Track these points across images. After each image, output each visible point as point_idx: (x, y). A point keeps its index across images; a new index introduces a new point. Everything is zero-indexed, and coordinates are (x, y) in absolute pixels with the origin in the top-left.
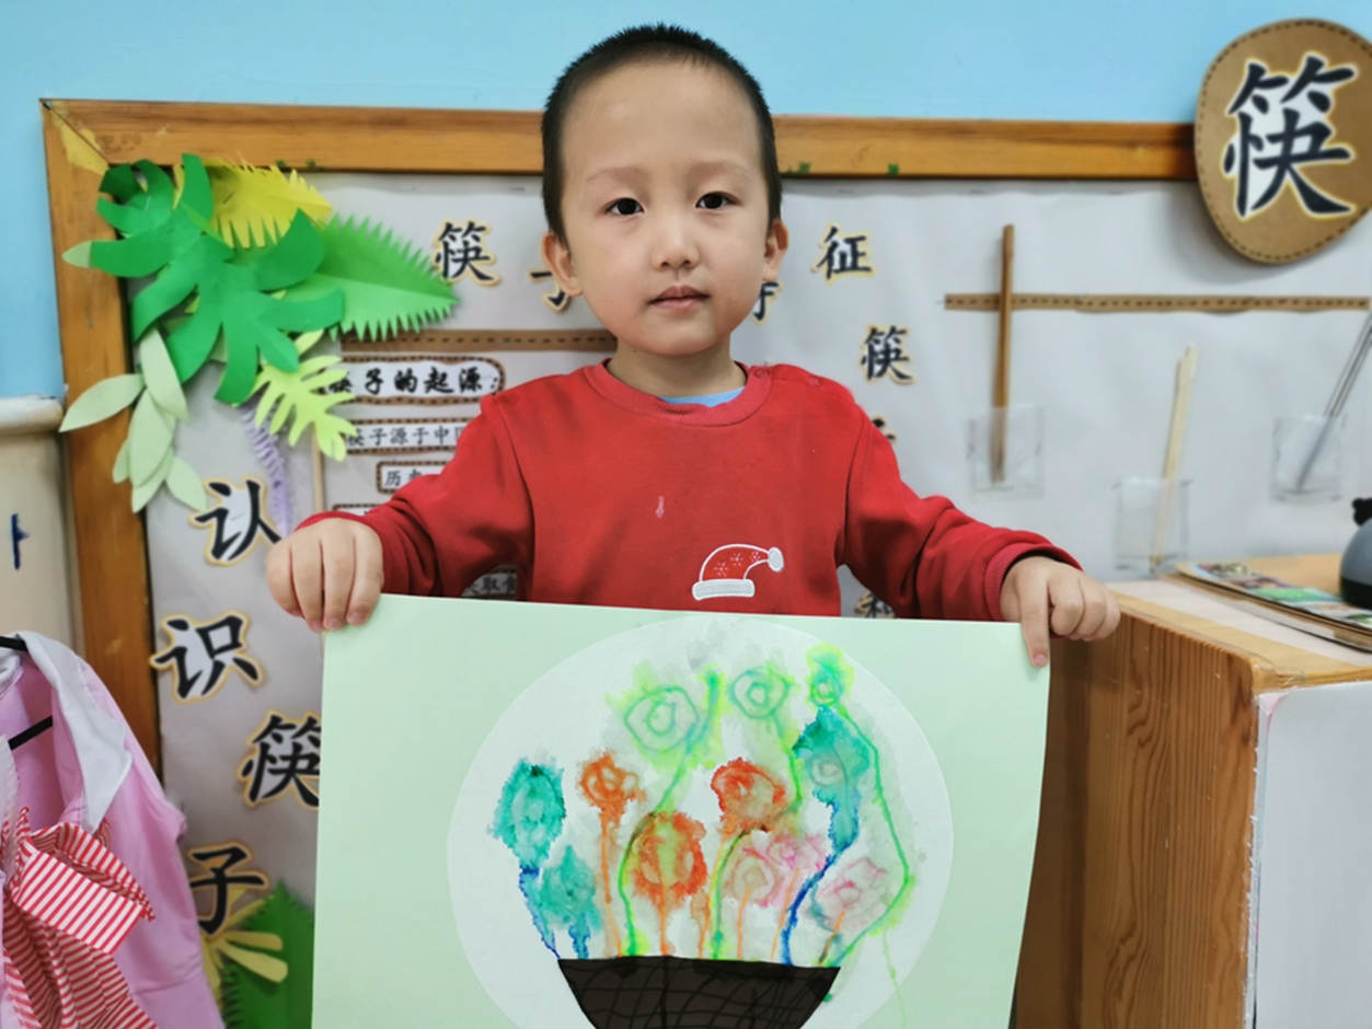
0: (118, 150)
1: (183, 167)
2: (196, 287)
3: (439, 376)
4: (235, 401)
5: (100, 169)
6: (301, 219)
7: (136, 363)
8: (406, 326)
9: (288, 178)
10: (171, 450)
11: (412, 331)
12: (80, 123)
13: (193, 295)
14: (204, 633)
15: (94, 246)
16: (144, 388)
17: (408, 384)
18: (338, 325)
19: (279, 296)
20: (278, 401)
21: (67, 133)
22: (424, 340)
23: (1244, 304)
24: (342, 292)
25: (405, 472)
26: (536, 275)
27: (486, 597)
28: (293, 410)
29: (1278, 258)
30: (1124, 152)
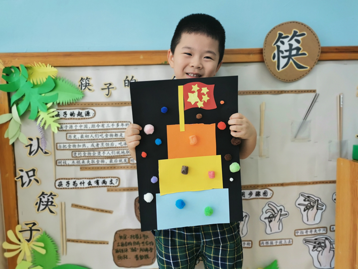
0: (7, 64)
1: (21, 67)
3: (80, 113)
4: (33, 119)
5: (2, 68)
7: (11, 111)
11: (73, 103)
13: (24, 96)
14: (27, 172)
16: (12, 117)
17: (73, 115)
19: (43, 95)
20: (43, 119)
22: (76, 104)
23: (281, 92)
24: (58, 94)
25: (73, 135)
26: (102, 89)
27: (92, 165)
28: (45, 121)
29: (290, 81)
30: (247, 56)
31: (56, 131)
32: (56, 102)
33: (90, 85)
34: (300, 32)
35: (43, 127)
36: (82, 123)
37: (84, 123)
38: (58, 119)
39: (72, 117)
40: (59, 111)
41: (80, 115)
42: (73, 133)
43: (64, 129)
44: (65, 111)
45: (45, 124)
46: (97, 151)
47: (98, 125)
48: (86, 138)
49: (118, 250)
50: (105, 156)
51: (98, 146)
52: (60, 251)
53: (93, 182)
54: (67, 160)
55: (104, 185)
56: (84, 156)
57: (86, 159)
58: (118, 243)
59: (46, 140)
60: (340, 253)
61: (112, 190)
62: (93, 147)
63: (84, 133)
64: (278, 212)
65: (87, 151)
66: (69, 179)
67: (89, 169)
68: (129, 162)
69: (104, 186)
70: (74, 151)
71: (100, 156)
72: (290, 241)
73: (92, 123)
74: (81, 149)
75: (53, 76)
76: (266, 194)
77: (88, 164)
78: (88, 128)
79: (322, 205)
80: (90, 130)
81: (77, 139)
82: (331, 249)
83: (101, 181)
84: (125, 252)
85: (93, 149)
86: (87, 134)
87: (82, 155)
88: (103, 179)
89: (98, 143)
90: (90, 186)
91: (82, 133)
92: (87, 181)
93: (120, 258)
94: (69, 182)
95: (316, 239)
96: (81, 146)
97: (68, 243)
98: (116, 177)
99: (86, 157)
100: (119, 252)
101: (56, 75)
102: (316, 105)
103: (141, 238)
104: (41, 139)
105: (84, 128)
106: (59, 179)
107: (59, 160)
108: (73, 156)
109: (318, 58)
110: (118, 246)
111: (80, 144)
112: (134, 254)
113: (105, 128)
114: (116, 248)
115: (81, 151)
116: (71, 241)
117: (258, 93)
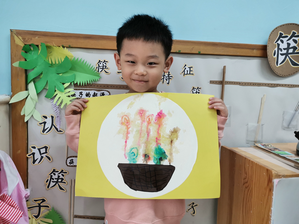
0: (27, 41)
1: (41, 45)
2: (42, 72)
3: (96, 94)
4: (50, 98)
5: (22, 45)
6: (67, 58)
7: (28, 88)
8: (89, 83)
9: (64, 49)
10: (34, 109)
11: (90, 84)
12: (19, 35)
13: (42, 74)
14: (39, 150)
15: (19, 62)
16: (29, 94)
18: (74, 81)
19: (61, 75)
20: (59, 98)
21: (15, 37)
22: (93, 86)
23: (277, 85)
24: (75, 75)
26: (118, 72)
28: (62, 100)
29: (285, 75)
30: (251, 50)
32: (74, 83)
39: (88, 97)
40: (75, 91)
44: (81, 91)
45: (61, 103)
97: (76, 219)
116: (78, 217)
117: (258, 84)
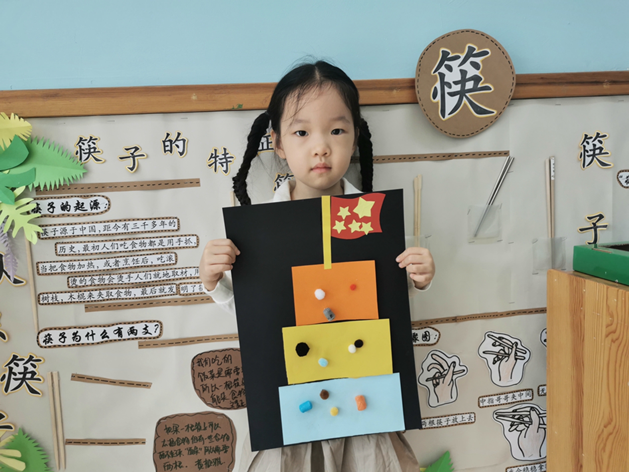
3: (81, 204)
8: (63, 184)
11: (67, 185)
17: (67, 208)
19: (6, 172)
22: (72, 188)
23: (450, 156)
24: (35, 169)
25: (68, 246)
26: (121, 158)
27: (107, 300)
28: (13, 221)
29: (464, 136)
30: (387, 92)
31: (35, 240)
32: (33, 185)
33: (96, 150)
34: (478, 50)
35: (9, 233)
36: (84, 223)
37: (88, 223)
38: (38, 217)
39: (66, 212)
40: (38, 202)
41: (80, 209)
42: (68, 243)
43: (51, 235)
44: (50, 201)
45: (12, 227)
46: (116, 274)
47: (116, 224)
48: (94, 250)
49: (163, 454)
50: (132, 284)
51: (118, 266)
52: (54, 462)
53: (111, 332)
54: (58, 293)
55: (132, 336)
56: (91, 285)
57: (96, 290)
58: (164, 441)
59: (16, 258)
60: (556, 433)
61: (148, 346)
62: (109, 268)
63: (89, 242)
64: (449, 367)
65: (97, 275)
66: (65, 329)
67: (103, 308)
68: (178, 293)
69: (133, 339)
70: (72, 275)
71: (122, 284)
72: (470, 416)
73: (105, 222)
74: (85, 272)
75: (24, 135)
76: (428, 338)
77: (101, 298)
78: (97, 232)
79: (524, 352)
80: (101, 235)
81: (77, 253)
82: (540, 426)
83: (125, 329)
84: (177, 455)
85: (108, 270)
86: (96, 244)
87: (89, 283)
88: (131, 326)
89: (117, 259)
90: (106, 339)
91: (85, 242)
92: (98, 331)
93: (168, 467)
94: (64, 333)
95: (515, 411)
96: (84, 265)
97: (69, 447)
98: (154, 321)
99: (95, 285)
100: (166, 456)
101: (30, 134)
102: (510, 177)
103: (205, 429)
104: (6, 255)
105: (90, 232)
106: (46, 330)
107: (44, 293)
108: (71, 285)
109: (512, 94)
110: (164, 445)
111: (82, 263)
112: (195, 458)
113: (130, 230)
114: (160, 449)
115: (86, 276)
116: (74, 442)
117: (410, 158)
